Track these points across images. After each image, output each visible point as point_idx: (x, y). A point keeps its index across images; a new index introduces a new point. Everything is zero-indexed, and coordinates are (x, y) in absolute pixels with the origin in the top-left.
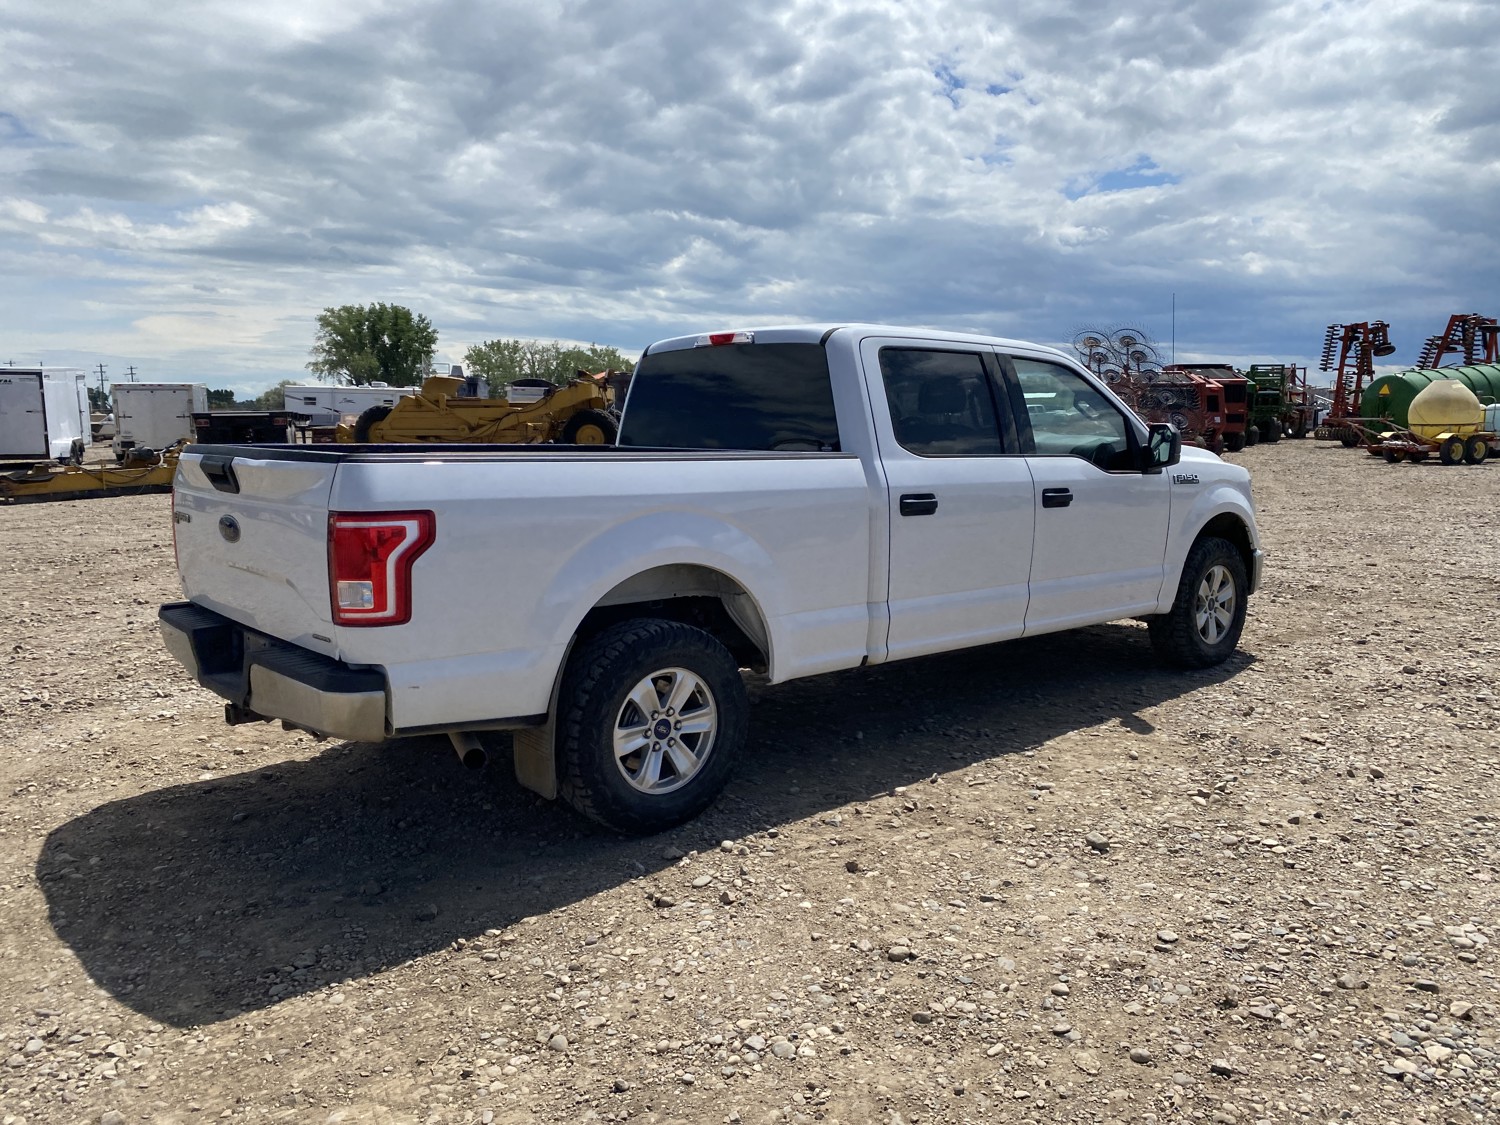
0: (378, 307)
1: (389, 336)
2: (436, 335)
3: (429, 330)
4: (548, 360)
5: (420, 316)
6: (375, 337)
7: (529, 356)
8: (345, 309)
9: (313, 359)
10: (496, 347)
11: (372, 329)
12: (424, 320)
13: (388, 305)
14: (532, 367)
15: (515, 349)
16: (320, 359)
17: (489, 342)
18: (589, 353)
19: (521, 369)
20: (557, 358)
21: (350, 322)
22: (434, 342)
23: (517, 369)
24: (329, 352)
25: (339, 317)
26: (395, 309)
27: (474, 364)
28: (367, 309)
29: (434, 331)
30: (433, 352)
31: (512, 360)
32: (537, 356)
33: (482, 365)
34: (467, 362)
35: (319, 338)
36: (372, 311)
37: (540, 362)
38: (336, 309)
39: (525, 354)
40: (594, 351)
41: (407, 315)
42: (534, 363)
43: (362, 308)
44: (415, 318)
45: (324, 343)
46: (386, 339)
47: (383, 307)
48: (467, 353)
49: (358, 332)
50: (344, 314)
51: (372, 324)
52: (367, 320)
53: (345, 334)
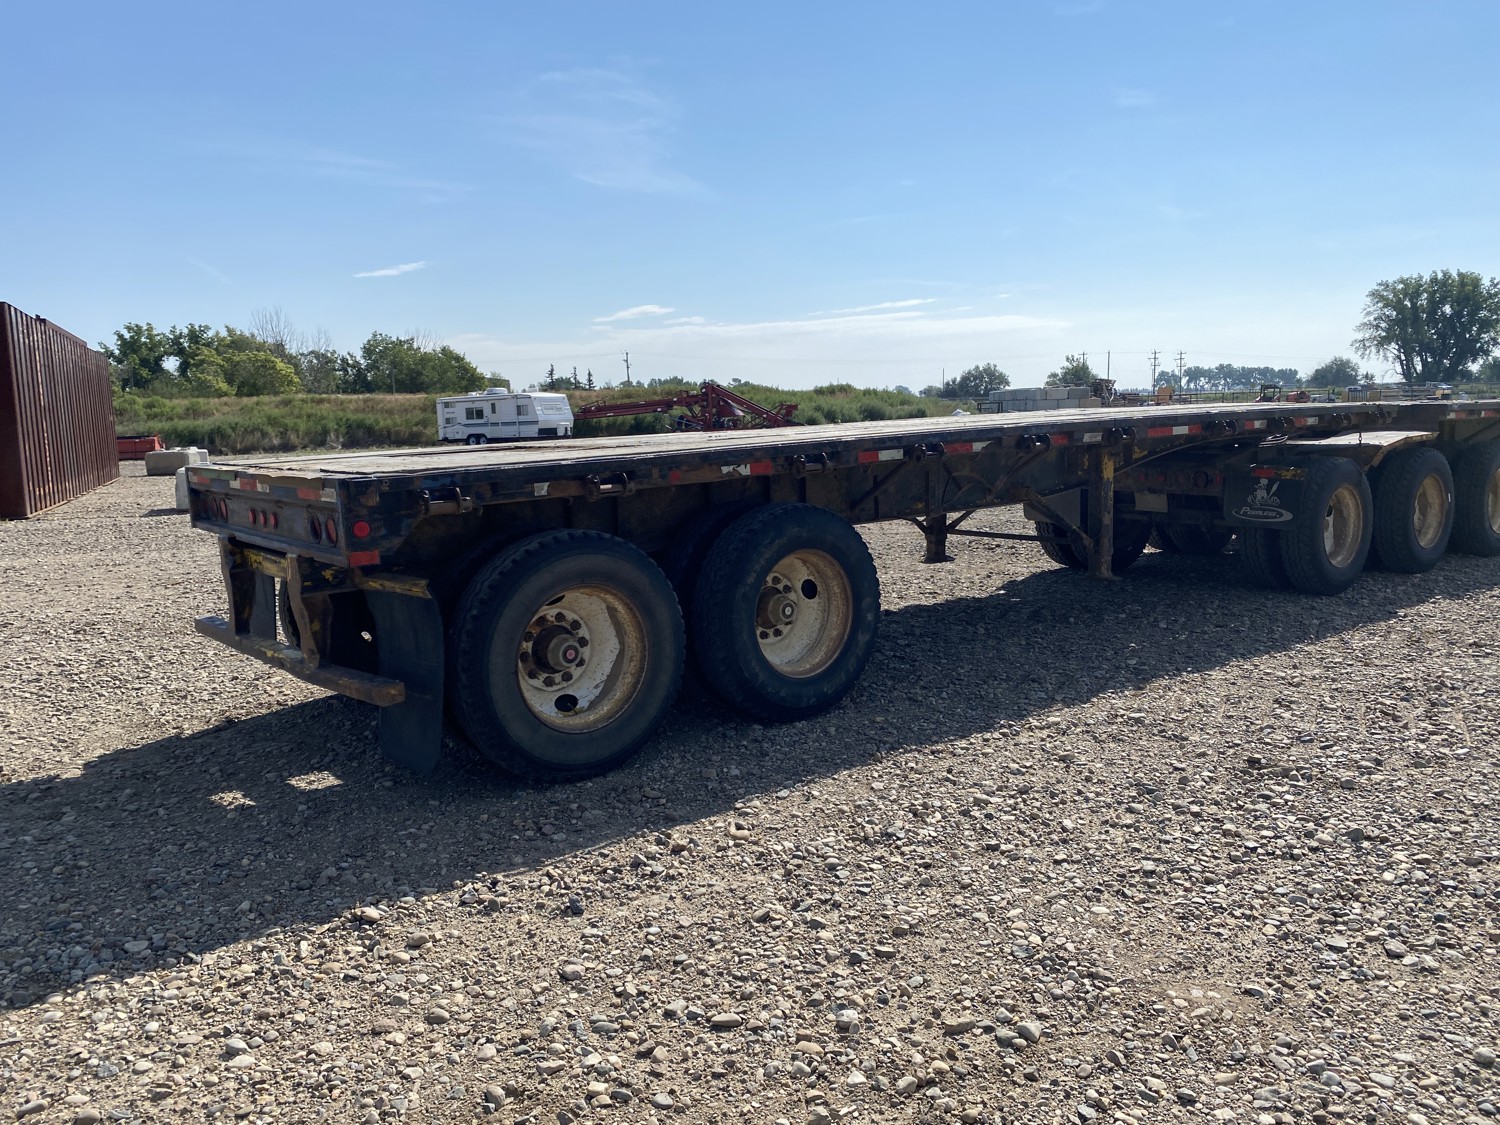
0: (1440, 276)
1: (1451, 306)
5: (1491, 281)
8: (1402, 281)
9: (1360, 336)
11: (1431, 299)
13: (1454, 275)
16: (1367, 336)
21: (1405, 293)
24: (1377, 327)
25: (1395, 291)
26: (1460, 274)
28: (1427, 278)
35: (1369, 313)
36: (1434, 280)
38: (1391, 281)
41: (1476, 282)
43: (1421, 278)
44: (1486, 282)
45: (1372, 318)
46: (1447, 309)
47: (1446, 274)
49: (1414, 304)
50: (1401, 286)
51: (1432, 294)
52: (1425, 291)
53: (1398, 306)
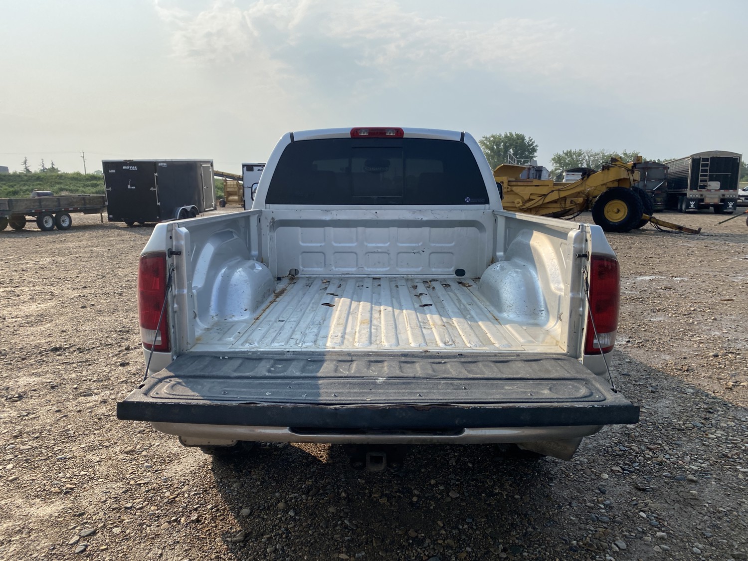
0: (508, 135)
1: (513, 150)
2: (537, 148)
3: (534, 145)
4: (597, 160)
5: (529, 138)
6: (506, 149)
7: (587, 158)
8: (493, 136)
10: (569, 154)
11: (504, 146)
12: (532, 140)
14: (588, 165)
15: (580, 154)
17: (565, 151)
18: (623, 156)
19: (582, 165)
20: (603, 158)
21: (494, 142)
22: (535, 151)
23: (580, 165)
25: (490, 141)
26: (517, 135)
27: (556, 162)
28: (503, 135)
29: (536, 146)
30: (535, 157)
31: (578, 161)
32: (592, 158)
33: (560, 163)
34: (553, 162)
36: (506, 136)
37: (593, 161)
38: (488, 137)
39: (585, 157)
40: (625, 154)
41: (523, 138)
42: (589, 161)
43: (501, 135)
44: (527, 139)
46: (511, 151)
47: (511, 134)
48: (553, 157)
49: (498, 148)
50: (492, 139)
51: (505, 144)
52: (503, 141)
53: (492, 149)
